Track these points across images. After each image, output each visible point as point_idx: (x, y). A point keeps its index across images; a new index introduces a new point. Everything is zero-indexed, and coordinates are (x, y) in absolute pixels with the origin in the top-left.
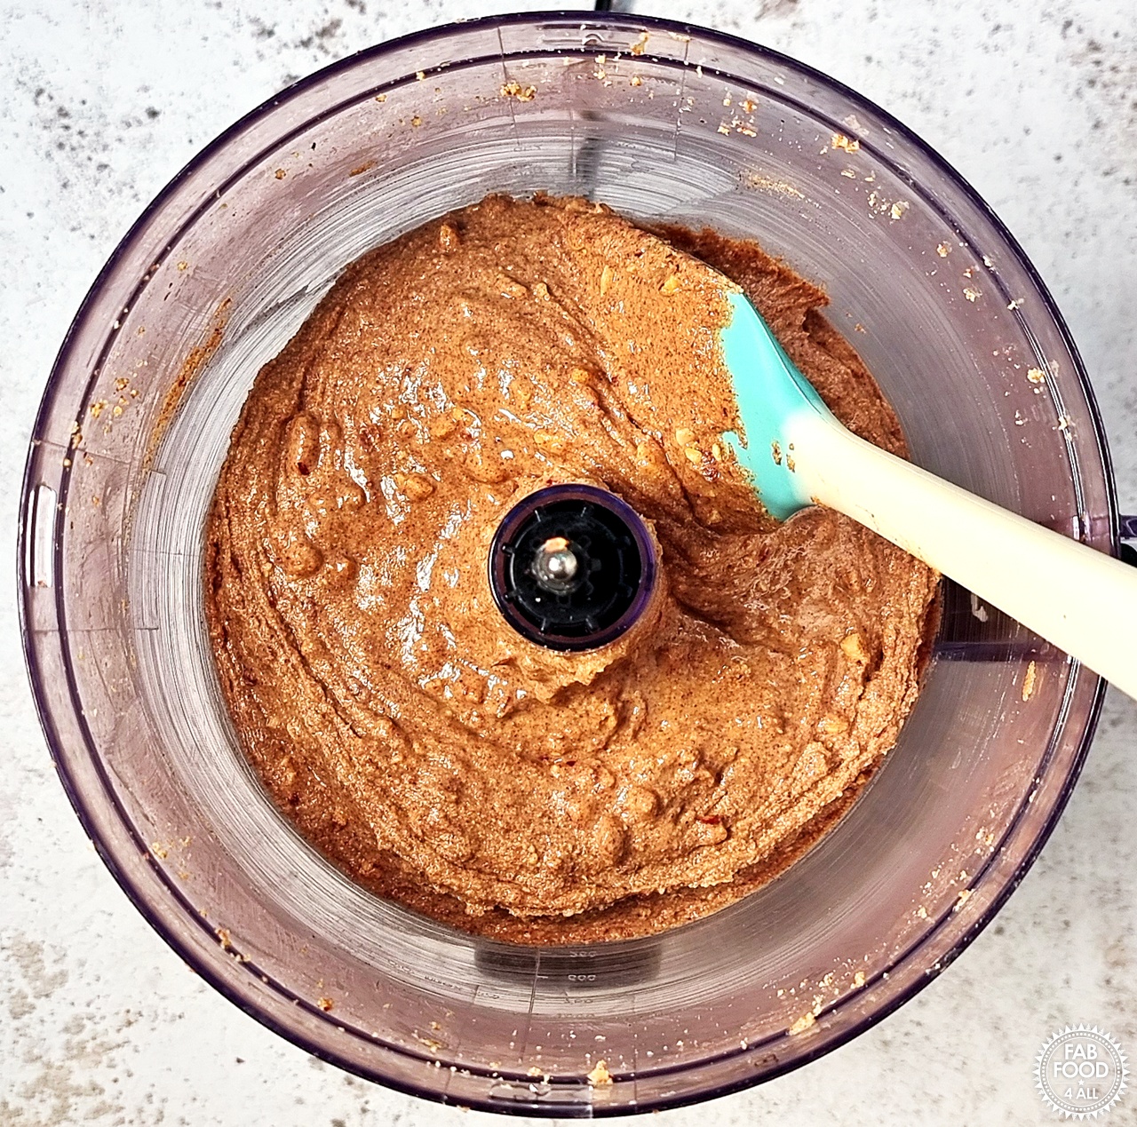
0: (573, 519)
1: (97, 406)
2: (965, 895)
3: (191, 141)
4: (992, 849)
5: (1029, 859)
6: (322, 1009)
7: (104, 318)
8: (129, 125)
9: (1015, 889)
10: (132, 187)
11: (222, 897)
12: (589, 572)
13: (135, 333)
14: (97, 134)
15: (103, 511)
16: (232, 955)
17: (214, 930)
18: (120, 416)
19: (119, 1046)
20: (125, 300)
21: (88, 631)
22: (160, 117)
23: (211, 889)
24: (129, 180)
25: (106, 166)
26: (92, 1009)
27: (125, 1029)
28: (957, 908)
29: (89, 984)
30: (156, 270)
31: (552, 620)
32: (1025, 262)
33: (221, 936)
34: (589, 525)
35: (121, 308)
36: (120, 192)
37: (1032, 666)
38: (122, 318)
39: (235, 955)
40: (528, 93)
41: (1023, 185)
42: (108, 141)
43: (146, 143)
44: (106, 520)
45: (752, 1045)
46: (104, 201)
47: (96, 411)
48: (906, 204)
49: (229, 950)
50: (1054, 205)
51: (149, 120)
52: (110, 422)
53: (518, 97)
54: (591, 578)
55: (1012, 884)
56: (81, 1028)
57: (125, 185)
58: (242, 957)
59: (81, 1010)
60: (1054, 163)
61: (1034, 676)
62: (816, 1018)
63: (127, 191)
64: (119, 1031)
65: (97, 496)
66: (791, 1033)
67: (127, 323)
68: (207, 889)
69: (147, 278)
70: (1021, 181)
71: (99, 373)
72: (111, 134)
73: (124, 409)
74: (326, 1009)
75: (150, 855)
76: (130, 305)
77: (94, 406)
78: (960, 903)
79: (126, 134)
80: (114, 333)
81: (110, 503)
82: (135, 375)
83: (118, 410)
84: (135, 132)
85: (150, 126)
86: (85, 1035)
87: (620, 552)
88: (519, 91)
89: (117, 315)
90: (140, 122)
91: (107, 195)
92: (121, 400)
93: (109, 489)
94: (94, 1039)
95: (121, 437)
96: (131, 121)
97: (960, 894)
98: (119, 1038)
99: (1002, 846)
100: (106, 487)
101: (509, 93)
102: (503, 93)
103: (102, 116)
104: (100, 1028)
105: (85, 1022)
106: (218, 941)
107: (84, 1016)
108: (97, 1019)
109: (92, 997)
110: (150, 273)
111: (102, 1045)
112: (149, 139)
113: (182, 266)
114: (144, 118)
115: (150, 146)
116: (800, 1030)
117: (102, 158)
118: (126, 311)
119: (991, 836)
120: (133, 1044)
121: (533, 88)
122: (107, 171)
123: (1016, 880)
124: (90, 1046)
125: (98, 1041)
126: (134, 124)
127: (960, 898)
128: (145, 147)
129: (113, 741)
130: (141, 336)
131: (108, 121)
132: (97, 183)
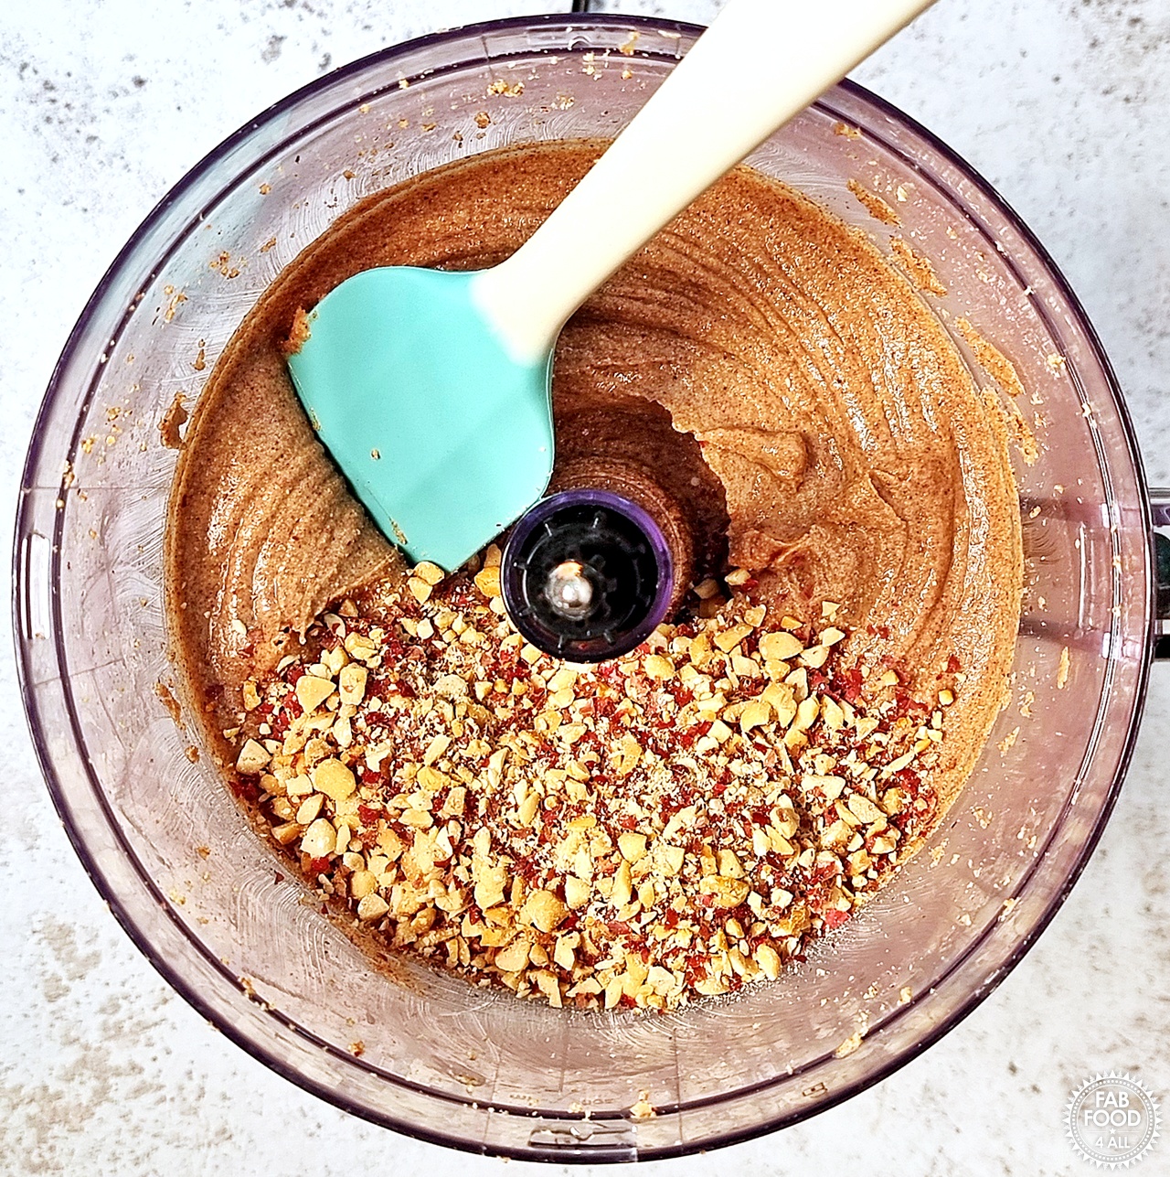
0: (585, 532)
1: (88, 442)
2: (1011, 904)
3: (179, 108)
4: (1036, 855)
5: (1077, 871)
6: (353, 1054)
7: (90, 354)
8: (116, 95)
9: (1063, 902)
10: (122, 158)
11: (245, 935)
12: (604, 594)
13: (125, 360)
14: (85, 106)
15: (102, 541)
16: (257, 1004)
17: (236, 978)
18: (114, 445)
19: (156, 1024)
20: (111, 332)
21: (93, 670)
22: (147, 85)
23: (233, 928)
24: (119, 152)
25: (95, 138)
26: (127, 989)
27: (161, 1007)
28: (1002, 918)
29: (122, 964)
30: (141, 299)
31: (569, 635)
32: (1040, 251)
33: (245, 985)
34: (602, 535)
35: (107, 340)
36: (111, 163)
37: (1065, 653)
38: (108, 351)
39: (260, 1004)
40: (517, 89)
41: (1023, 108)
42: (95, 112)
43: (134, 113)
44: (106, 550)
45: (799, 1069)
46: (94, 174)
47: (87, 447)
48: (912, 185)
49: (254, 998)
50: (1055, 126)
51: (136, 89)
52: (104, 453)
53: (506, 94)
54: (608, 599)
55: (1060, 898)
56: (117, 1008)
57: (115, 155)
58: (267, 1005)
59: (115, 990)
60: (1052, 85)
61: (1068, 663)
62: (863, 1038)
63: (118, 163)
64: (155, 1009)
65: (94, 530)
66: (839, 1055)
67: (114, 355)
68: (228, 929)
69: (132, 308)
70: (1021, 104)
71: (88, 409)
72: (98, 105)
73: (117, 437)
74: (357, 1054)
75: (167, 904)
76: (116, 337)
77: (85, 442)
78: (1005, 913)
79: (113, 104)
80: (101, 367)
81: (108, 532)
82: (127, 401)
83: (111, 439)
84: (123, 101)
85: (138, 95)
86: (121, 1015)
87: (635, 562)
88: (506, 89)
89: (103, 348)
90: (127, 92)
91: (98, 167)
92: (114, 429)
93: (107, 518)
94: (131, 1018)
95: (116, 464)
96: (117, 91)
97: (1006, 903)
98: (156, 1016)
99: (1046, 851)
100: (104, 517)
101: (497, 92)
102: (490, 92)
103: (89, 87)
104: (136, 1007)
105: (121, 1002)
106: (242, 989)
107: (119, 996)
108: (133, 998)
109: (126, 977)
110: (135, 303)
111: (139, 1024)
112: (137, 108)
113: (168, 290)
114: (131, 87)
115: (138, 115)
116: (847, 1052)
117: (90, 130)
118: (113, 343)
119: (1034, 838)
120: (170, 1022)
121: (521, 85)
122: (96, 142)
123: (1064, 893)
124: (127, 1026)
125: (135, 1020)
126: (121, 94)
127: (1005, 907)
128: (133, 117)
129: (123, 783)
130: (131, 363)
131: (94, 92)
132: (86, 155)
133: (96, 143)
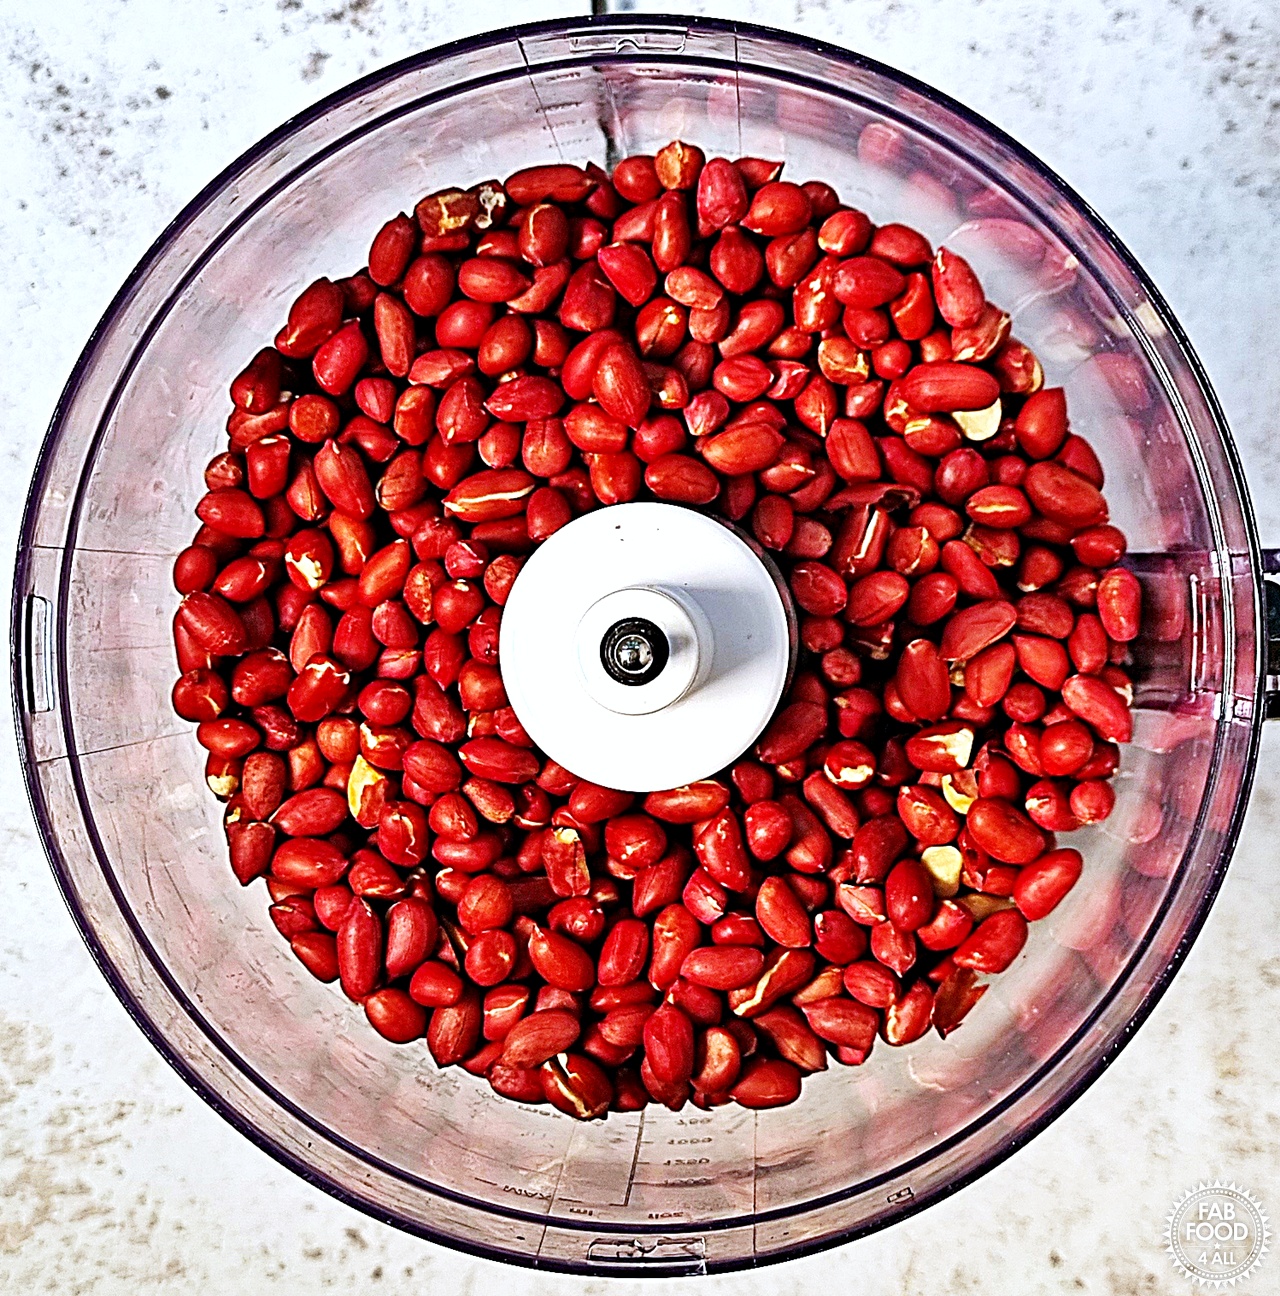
3: (206, 126)
8: (137, 106)
10: (139, 177)
14: (101, 117)
19: (109, 1140)
22: (172, 98)
24: (135, 169)
25: (110, 153)
26: (80, 1099)
27: (116, 1122)
29: (77, 1071)
36: (126, 182)
42: (113, 125)
43: (154, 127)
46: (107, 193)
51: (159, 101)
56: (66, 1119)
57: (131, 173)
59: (67, 1099)
60: (1180, 171)
63: (134, 182)
64: (107, 1124)
70: (1143, 190)
72: (114, 116)
79: (133, 116)
84: (144, 114)
85: (160, 108)
86: (70, 1128)
90: (149, 103)
91: (111, 186)
94: (81, 1131)
96: (138, 101)
98: (108, 1132)
103: (106, 96)
104: (88, 1119)
105: (71, 1112)
107: (71, 1106)
108: (86, 1110)
111: (90, 1138)
112: (159, 122)
114: (153, 97)
115: (160, 130)
117: (104, 142)
120: (125, 1139)
124: (77, 1140)
125: (86, 1134)
126: (143, 105)
128: (154, 132)
131: (112, 103)
132: (100, 171)
133: (110, 159)
